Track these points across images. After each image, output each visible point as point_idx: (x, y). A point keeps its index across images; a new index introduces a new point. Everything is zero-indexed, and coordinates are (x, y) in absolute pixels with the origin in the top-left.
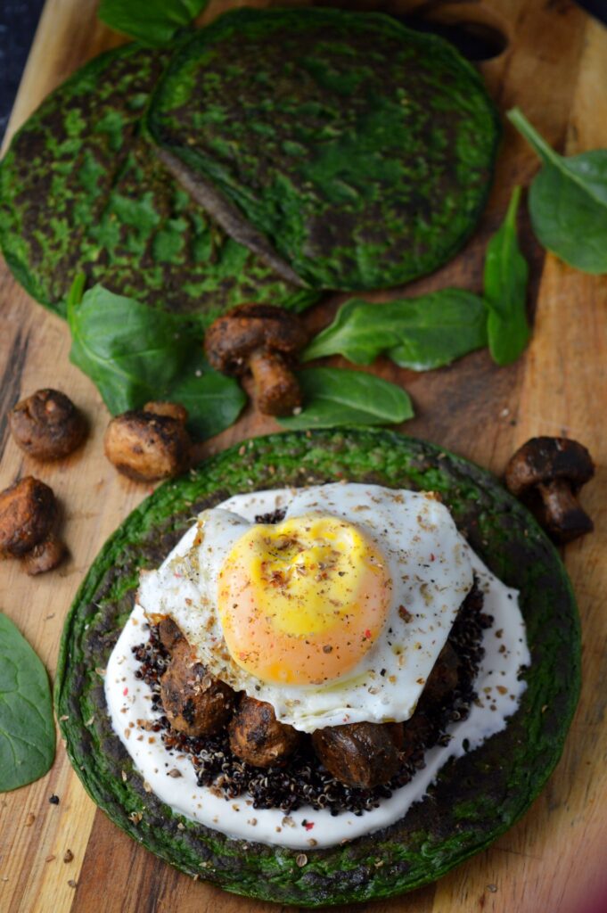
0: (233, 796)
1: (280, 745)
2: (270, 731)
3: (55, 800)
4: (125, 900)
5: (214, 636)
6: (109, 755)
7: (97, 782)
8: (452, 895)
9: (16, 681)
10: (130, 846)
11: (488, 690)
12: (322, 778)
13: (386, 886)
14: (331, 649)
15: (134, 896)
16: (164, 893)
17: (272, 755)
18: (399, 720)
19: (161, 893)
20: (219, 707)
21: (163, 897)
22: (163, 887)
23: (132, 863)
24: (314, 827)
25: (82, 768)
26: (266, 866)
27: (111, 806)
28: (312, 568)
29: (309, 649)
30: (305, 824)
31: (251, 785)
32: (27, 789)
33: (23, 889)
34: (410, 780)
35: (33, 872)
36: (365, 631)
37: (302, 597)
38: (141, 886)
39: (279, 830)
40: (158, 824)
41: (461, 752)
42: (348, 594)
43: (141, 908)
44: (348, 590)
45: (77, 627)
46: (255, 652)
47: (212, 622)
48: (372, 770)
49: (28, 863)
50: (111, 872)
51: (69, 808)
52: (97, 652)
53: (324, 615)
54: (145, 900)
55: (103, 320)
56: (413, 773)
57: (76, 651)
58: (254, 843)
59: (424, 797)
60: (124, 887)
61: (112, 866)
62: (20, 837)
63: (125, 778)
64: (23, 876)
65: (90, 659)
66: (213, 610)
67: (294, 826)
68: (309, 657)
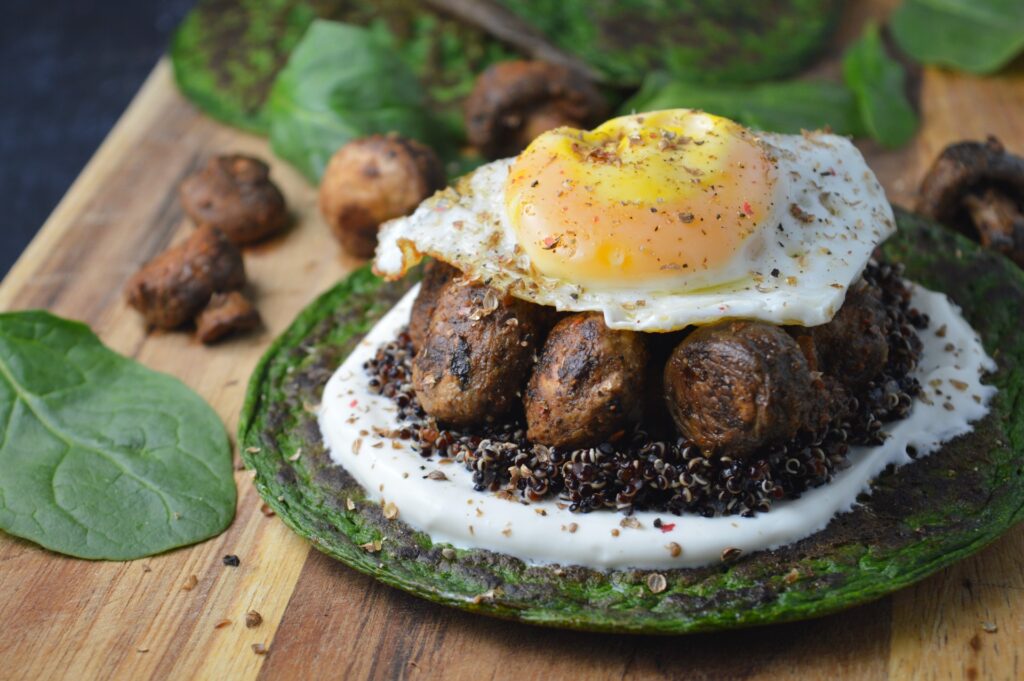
0: (536, 498)
1: (615, 375)
2: (597, 348)
3: (233, 561)
4: (353, 664)
5: (500, 254)
6: (326, 485)
7: (306, 512)
8: (920, 639)
9: (176, 435)
10: (360, 605)
11: (937, 383)
12: (685, 452)
13: (807, 601)
14: (692, 217)
15: (368, 661)
16: (420, 653)
17: (600, 394)
18: (808, 322)
19: (415, 655)
20: (511, 344)
21: (417, 659)
22: (417, 648)
23: (363, 625)
24: (674, 528)
25: (280, 498)
26: (594, 594)
27: (329, 533)
28: (653, 136)
29: (656, 218)
30: (658, 524)
31: (566, 470)
32: (186, 552)
33: (173, 659)
34: (828, 481)
35: (191, 640)
36: (742, 204)
37: (639, 163)
38: (379, 648)
39: (616, 533)
40: (409, 554)
41: (907, 459)
42: (712, 161)
43: (379, 672)
44: (711, 157)
45: (274, 372)
46: (569, 233)
47: (496, 239)
48: (772, 379)
49: (183, 631)
50: (328, 635)
51: (256, 569)
52: (307, 389)
53: (678, 181)
54: (386, 664)
55: (321, 65)
56: (831, 471)
57: (274, 393)
58: (573, 567)
59: (853, 507)
60: (349, 650)
61: (329, 628)
62: (173, 603)
63: (351, 506)
64: (174, 647)
65: (295, 397)
66: (497, 223)
67: (640, 526)
68: (656, 229)
